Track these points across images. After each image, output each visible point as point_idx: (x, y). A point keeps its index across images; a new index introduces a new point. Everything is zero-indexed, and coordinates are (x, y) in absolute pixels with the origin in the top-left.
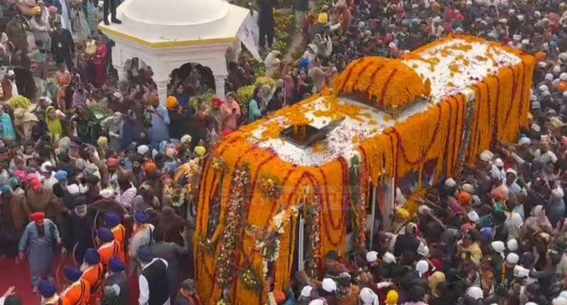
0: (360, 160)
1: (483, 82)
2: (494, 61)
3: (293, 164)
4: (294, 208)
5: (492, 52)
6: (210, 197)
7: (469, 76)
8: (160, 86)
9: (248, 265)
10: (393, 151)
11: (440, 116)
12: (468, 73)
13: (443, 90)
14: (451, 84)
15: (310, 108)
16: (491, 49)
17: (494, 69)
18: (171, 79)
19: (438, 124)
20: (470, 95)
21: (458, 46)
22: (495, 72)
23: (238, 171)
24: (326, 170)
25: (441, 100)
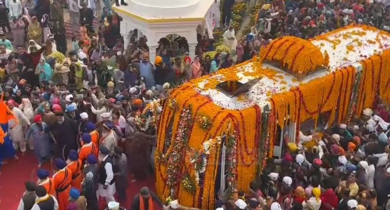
0: (270, 108)
1: (369, 59)
2: (380, 44)
3: (222, 107)
4: (219, 138)
5: (380, 38)
6: (166, 126)
7: (360, 54)
8: (151, 49)
9: (187, 174)
10: (296, 103)
11: (334, 81)
12: (360, 52)
13: (339, 63)
14: (345, 59)
15: (241, 70)
16: (380, 35)
17: (379, 50)
18: (159, 44)
19: (332, 87)
20: (359, 67)
21: (356, 32)
22: (380, 52)
23: (184, 110)
24: (244, 113)
25: (337, 70)
